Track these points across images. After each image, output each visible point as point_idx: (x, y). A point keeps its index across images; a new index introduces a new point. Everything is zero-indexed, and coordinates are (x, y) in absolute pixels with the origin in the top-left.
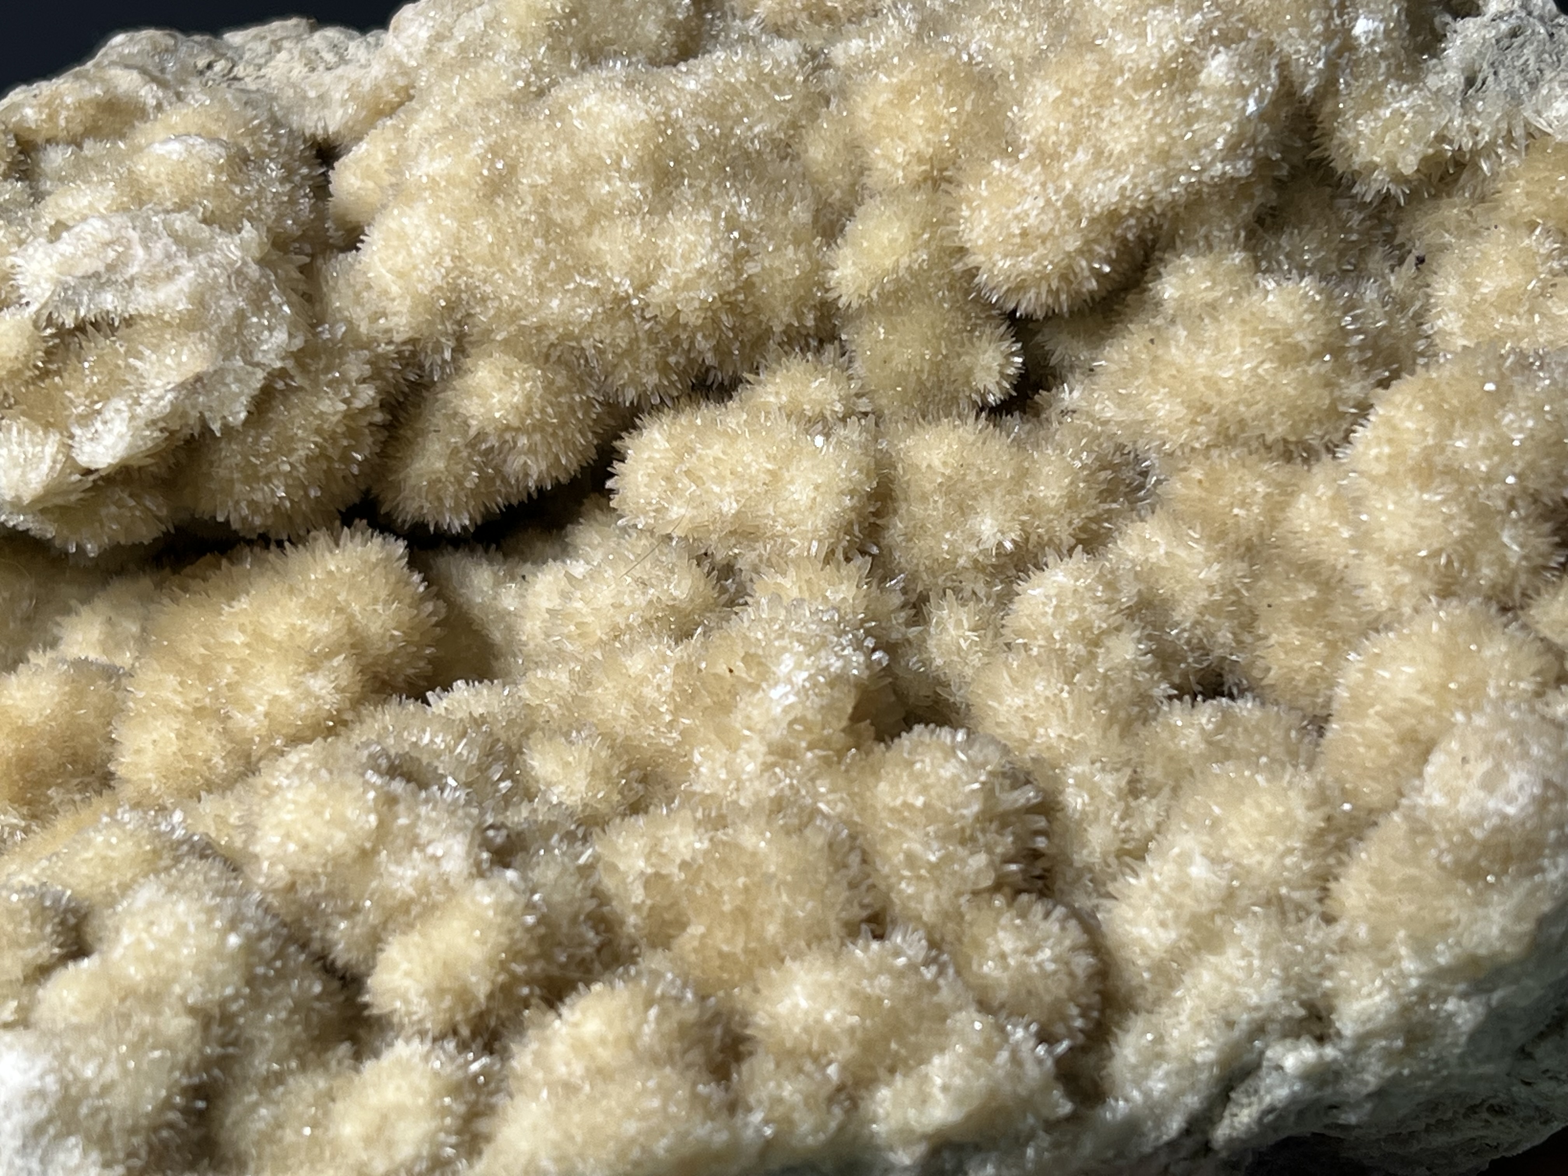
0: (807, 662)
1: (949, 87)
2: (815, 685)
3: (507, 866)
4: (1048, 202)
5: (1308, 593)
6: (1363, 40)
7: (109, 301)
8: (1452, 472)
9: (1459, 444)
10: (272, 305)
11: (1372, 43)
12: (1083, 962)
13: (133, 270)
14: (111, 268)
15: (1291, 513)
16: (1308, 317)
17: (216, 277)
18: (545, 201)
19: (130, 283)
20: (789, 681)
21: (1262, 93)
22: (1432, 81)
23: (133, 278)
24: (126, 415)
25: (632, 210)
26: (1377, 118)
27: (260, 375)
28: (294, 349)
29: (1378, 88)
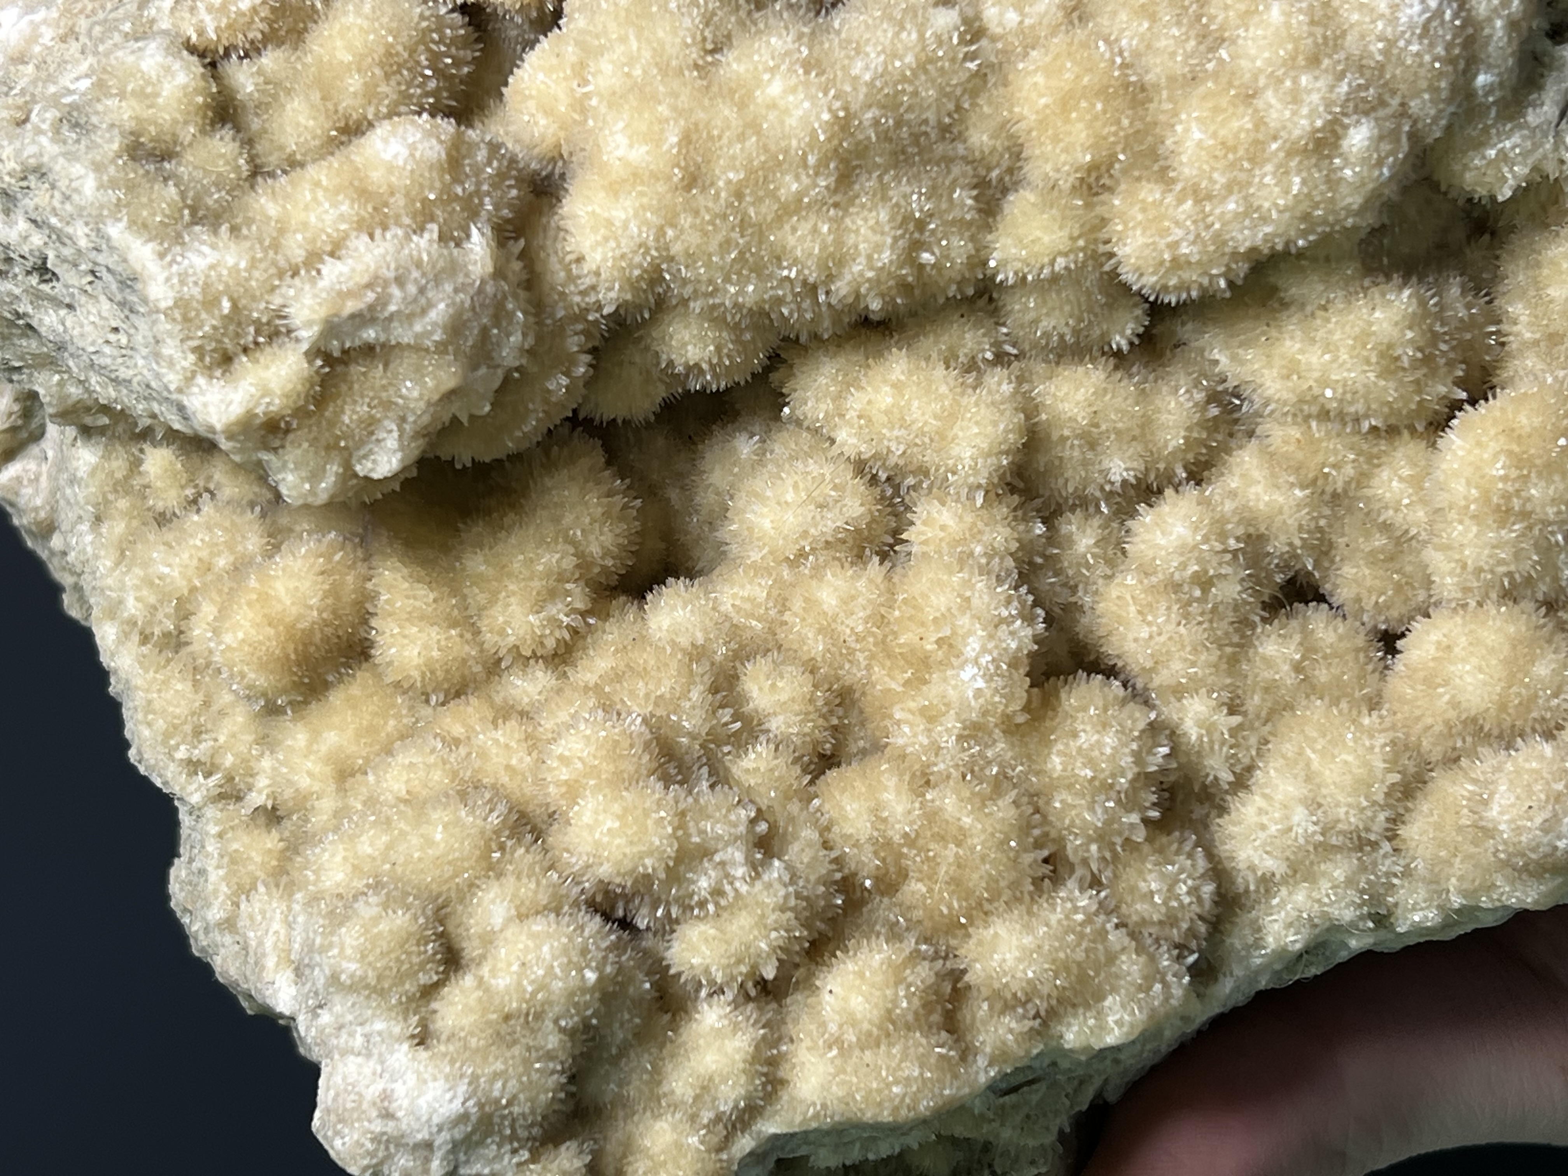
0: (990, 646)
1: (1106, 102)
2: (998, 667)
3: (772, 857)
4: (1198, 236)
5: (1380, 541)
6: (1480, 93)
7: (370, 334)
8: (1524, 515)
9: (1533, 491)
10: (507, 312)
11: (1486, 95)
12: (1208, 889)
13: (393, 308)
14: (371, 308)
15: (1375, 482)
16: (1410, 335)
17: (462, 302)
18: (739, 195)
19: (391, 318)
20: (976, 662)
21: (1396, 159)
22: (1532, 117)
23: (392, 315)
24: (396, 434)
25: (820, 204)
26: (1484, 157)
27: (500, 373)
28: (526, 347)
29: (1486, 130)
